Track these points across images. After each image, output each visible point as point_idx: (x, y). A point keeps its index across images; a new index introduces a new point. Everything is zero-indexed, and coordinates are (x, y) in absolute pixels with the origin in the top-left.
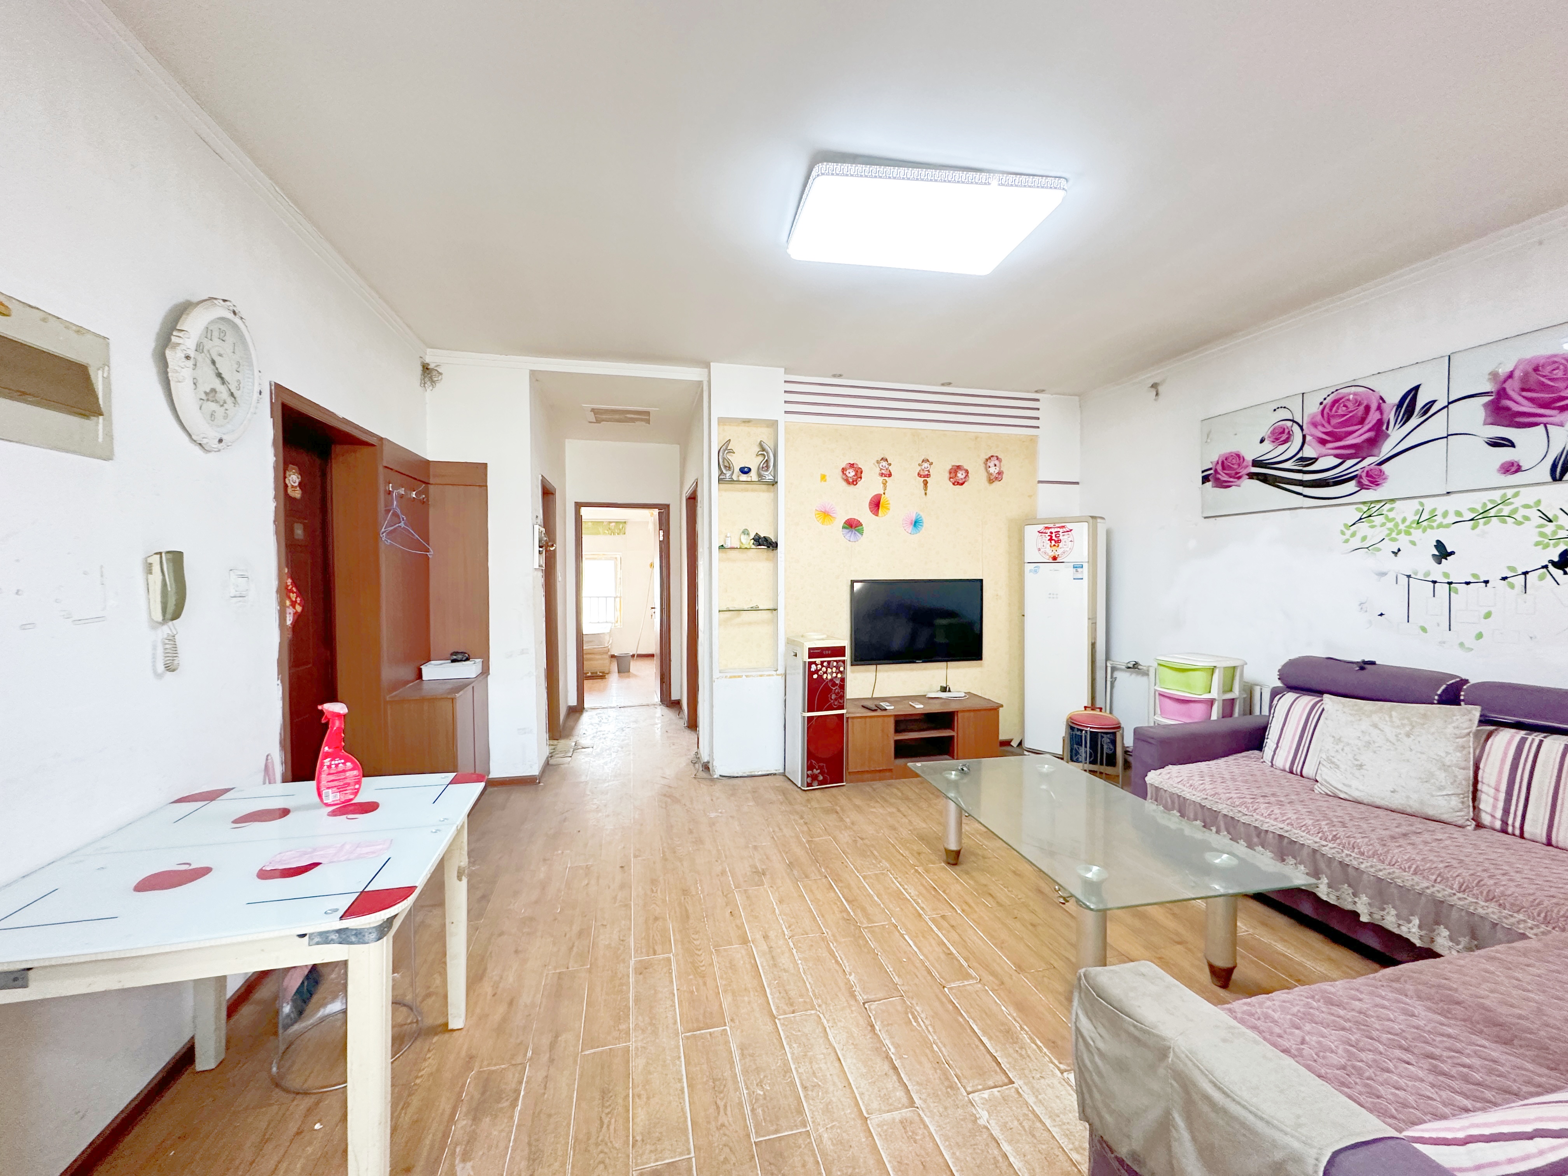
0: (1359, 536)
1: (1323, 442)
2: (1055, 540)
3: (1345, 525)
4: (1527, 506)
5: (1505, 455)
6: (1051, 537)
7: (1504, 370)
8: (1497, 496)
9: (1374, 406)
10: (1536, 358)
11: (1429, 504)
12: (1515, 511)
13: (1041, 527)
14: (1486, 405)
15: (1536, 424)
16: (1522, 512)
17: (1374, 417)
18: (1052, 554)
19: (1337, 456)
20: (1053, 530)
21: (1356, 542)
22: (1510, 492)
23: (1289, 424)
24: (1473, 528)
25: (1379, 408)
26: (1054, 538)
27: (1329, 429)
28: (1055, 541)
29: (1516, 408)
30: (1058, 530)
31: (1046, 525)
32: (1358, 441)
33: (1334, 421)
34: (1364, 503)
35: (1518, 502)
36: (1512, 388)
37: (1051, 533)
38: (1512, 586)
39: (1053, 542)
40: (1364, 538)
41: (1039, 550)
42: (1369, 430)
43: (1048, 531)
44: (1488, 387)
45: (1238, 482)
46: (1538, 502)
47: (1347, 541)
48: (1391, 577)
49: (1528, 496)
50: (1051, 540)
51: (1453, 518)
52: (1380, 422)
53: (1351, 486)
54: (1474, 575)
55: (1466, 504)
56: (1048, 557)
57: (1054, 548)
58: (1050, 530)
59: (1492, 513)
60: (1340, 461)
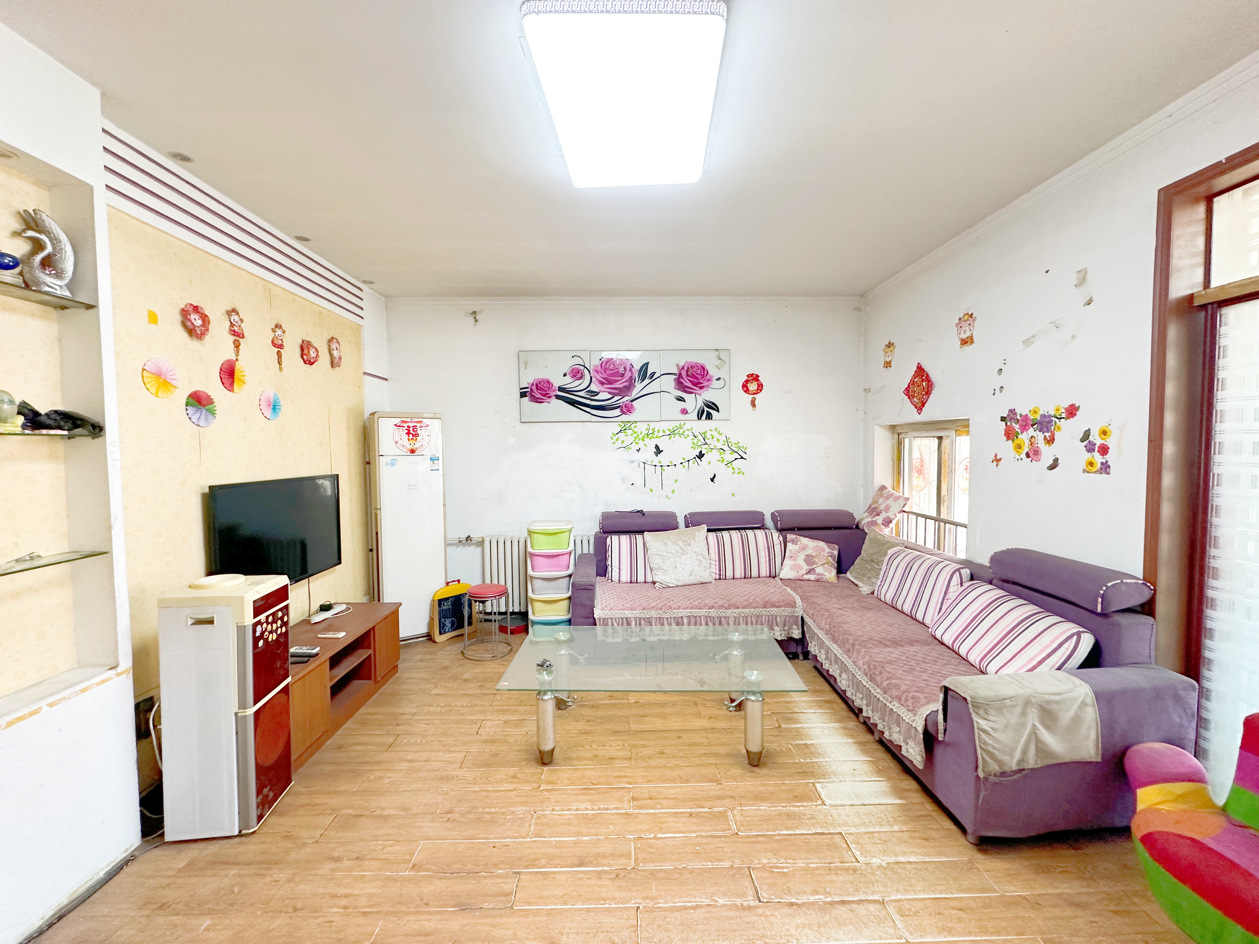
0: (620, 441)
1: (602, 383)
2: (412, 433)
3: (613, 434)
4: (688, 430)
5: (681, 405)
6: (409, 431)
7: (681, 364)
8: (677, 424)
9: (628, 369)
10: (691, 362)
11: (652, 425)
12: (684, 431)
13: (397, 421)
14: (674, 380)
15: (692, 393)
16: (687, 432)
17: (628, 375)
18: (410, 447)
19: (609, 393)
20: (411, 425)
21: (619, 444)
22: (682, 423)
23: (582, 368)
24: (670, 439)
25: (630, 370)
26: (412, 432)
27: (605, 376)
28: (413, 435)
29: (685, 384)
30: (416, 424)
31: (403, 419)
32: (621, 386)
33: (608, 372)
34: (622, 422)
35: (685, 428)
36: (684, 373)
37: (409, 427)
38: (684, 467)
39: (411, 436)
40: (623, 442)
41: (397, 442)
42: (626, 381)
43: (406, 425)
44: (676, 371)
45: (548, 400)
46: (692, 429)
47: (614, 443)
48: (636, 464)
49: (688, 425)
50: (408, 433)
51: (661, 434)
52: (631, 378)
53: (617, 412)
54: (671, 462)
55: (667, 426)
56: (405, 450)
57: (412, 442)
58: (408, 424)
59: (676, 432)
60: (611, 396)
